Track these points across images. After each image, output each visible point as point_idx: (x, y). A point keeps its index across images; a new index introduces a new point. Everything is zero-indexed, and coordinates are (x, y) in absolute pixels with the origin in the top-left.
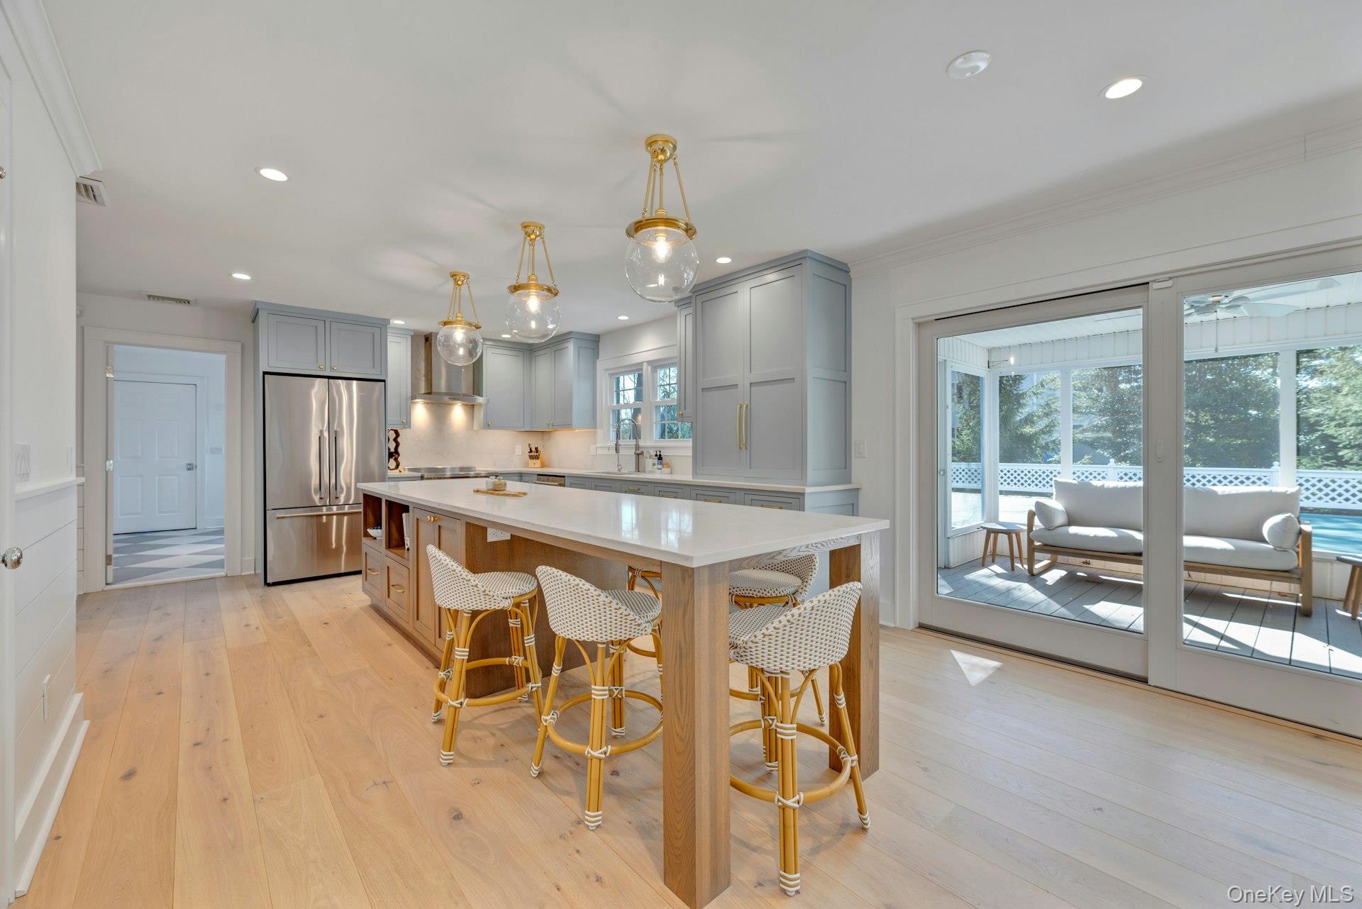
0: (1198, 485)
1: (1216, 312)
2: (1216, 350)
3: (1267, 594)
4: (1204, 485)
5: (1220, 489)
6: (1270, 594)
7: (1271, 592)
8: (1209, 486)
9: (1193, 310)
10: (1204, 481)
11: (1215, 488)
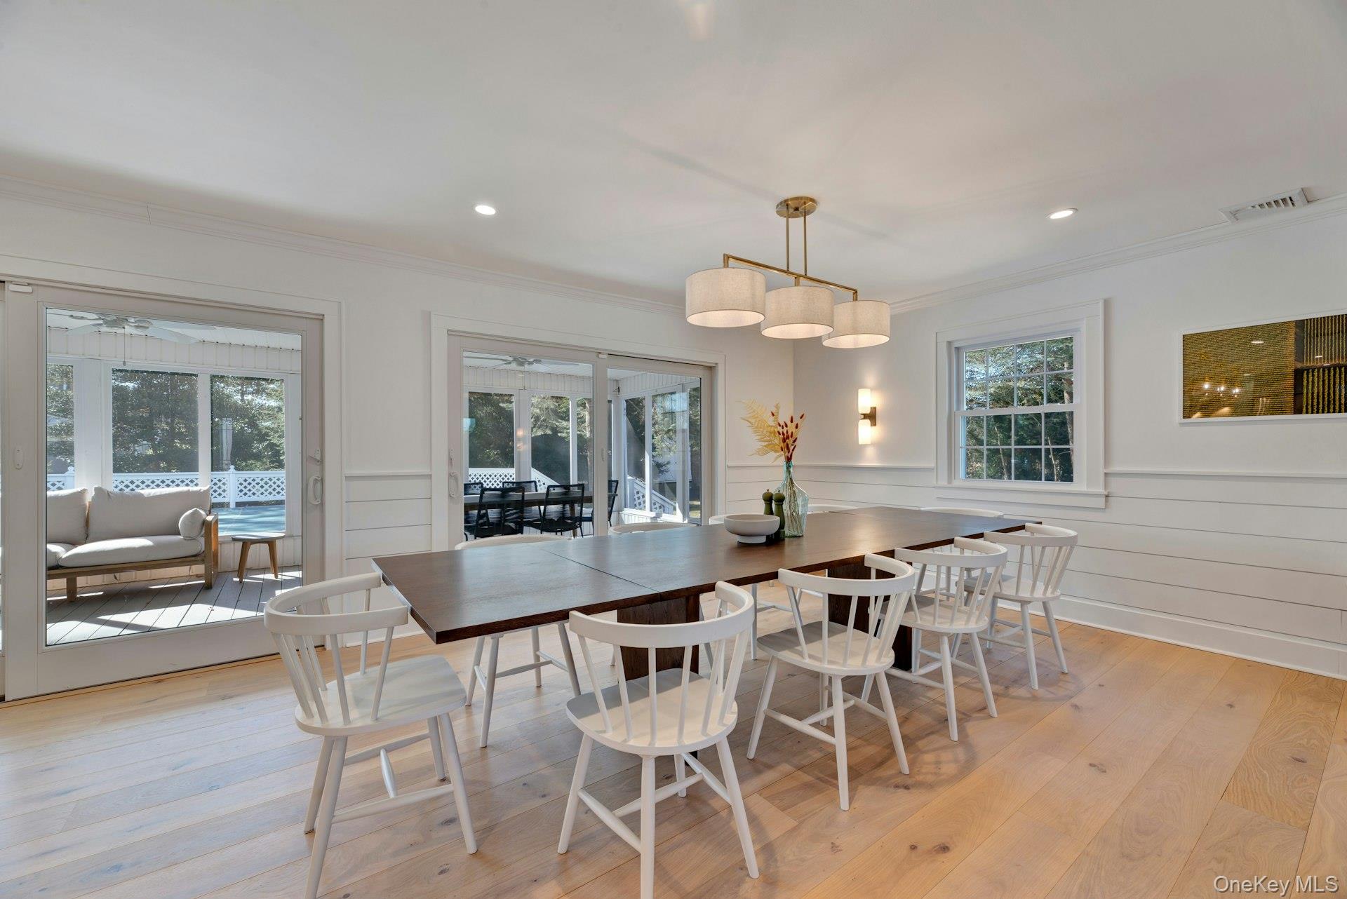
0: (127, 490)
1: (124, 328)
2: (124, 363)
3: (187, 578)
4: (132, 490)
5: (147, 492)
6: (190, 578)
7: (190, 576)
8: (138, 490)
9: (101, 322)
10: (132, 486)
11: (142, 492)
